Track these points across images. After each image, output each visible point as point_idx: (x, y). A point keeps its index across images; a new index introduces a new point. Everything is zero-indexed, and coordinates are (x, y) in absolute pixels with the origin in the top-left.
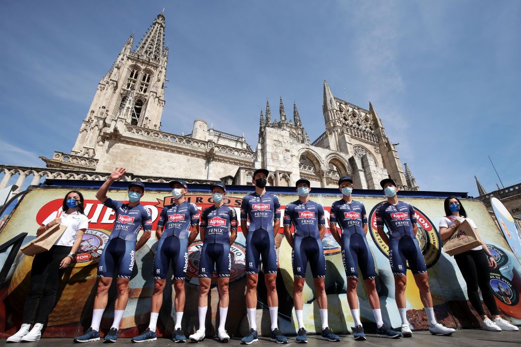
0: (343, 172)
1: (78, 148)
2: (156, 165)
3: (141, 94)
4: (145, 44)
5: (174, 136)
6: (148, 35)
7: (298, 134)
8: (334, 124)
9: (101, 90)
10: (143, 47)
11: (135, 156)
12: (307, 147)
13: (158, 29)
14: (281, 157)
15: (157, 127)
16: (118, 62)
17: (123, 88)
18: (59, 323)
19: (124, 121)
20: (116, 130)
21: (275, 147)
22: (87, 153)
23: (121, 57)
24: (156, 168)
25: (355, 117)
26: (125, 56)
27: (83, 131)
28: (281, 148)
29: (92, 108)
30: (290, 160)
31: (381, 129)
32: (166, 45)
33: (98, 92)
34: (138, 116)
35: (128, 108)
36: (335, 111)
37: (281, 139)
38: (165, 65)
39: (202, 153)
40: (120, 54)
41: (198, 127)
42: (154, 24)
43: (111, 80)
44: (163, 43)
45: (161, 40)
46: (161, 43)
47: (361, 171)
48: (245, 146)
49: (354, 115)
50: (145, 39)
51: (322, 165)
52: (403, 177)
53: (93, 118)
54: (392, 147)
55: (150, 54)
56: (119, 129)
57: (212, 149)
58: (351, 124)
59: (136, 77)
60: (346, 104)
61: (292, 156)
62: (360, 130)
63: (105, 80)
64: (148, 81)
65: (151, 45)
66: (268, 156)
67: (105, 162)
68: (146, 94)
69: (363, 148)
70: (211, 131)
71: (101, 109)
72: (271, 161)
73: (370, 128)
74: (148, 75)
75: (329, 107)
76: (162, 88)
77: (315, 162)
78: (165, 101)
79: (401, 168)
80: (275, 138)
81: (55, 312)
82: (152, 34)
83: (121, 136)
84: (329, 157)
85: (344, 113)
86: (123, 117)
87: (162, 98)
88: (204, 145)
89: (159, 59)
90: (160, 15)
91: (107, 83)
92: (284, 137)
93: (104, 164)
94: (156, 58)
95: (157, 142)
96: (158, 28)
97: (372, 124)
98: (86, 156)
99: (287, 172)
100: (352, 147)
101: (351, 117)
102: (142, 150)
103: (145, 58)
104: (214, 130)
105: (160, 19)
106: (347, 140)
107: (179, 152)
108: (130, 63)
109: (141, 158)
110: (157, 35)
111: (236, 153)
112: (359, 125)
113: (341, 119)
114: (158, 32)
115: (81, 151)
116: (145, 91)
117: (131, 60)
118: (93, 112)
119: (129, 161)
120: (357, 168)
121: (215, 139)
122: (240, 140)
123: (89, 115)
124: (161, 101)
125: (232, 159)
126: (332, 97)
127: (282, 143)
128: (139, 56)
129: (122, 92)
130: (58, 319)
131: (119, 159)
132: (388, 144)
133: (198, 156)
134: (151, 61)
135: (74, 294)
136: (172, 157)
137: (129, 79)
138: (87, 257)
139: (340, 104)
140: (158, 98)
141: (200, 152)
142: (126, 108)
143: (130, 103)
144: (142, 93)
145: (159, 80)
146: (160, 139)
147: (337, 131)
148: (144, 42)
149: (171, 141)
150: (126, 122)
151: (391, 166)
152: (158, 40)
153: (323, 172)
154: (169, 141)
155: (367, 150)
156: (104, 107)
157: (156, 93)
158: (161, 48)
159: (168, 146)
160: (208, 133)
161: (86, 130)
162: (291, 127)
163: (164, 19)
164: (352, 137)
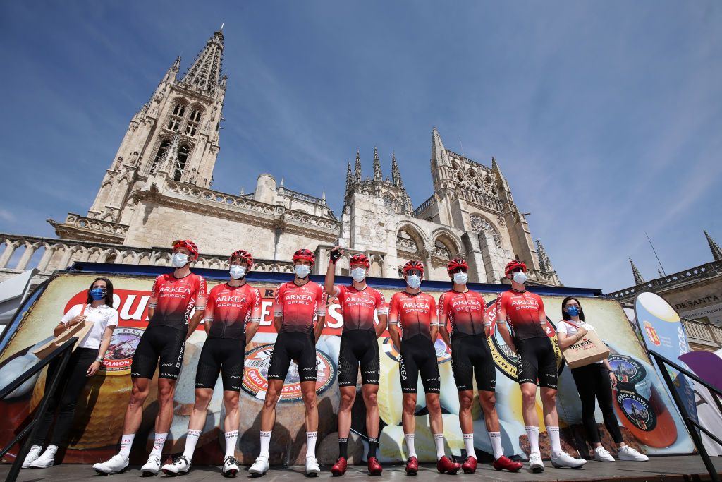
0: (454, 253)
1: (98, 206)
2: (205, 236)
3: (187, 137)
4: (195, 70)
5: (231, 198)
6: (200, 58)
7: (398, 197)
8: (446, 186)
9: (134, 130)
10: (193, 75)
11: (177, 223)
12: (408, 219)
13: (214, 52)
14: (373, 232)
15: (208, 183)
16: (158, 94)
17: (164, 128)
18: (94, 446)
19: (165, 175)
20: (154, 188)
21: (366, 219)
22: (110, 215)
23: (162, 86)
24: (206, 239)
25: (473, 176)
26: (168, 86)
27: (105, 185)
28: (373, 221)
29: (119, 154)
30: (384, 237)
31: (506, 193)
32: (225, 73)
33: (129, 132)
34: (183, 167)
35: (172, 158)
36: (446, 168)
37: (373, 209)
38: (222, 100)
39: (269, 221)
40: (161, 83)
41: (264, 184)
42: (209, 44)
43: (147, 117)
44: (220, 70)
45: (218, 65)
46: (218, 70)
47: (478, 252)
48: (325, 212)
49: (472, 174)
50: (196, 63)
51: (425, 242)
52: (535, 258)
53: (121, 168)
54: (521, 218)
55: (201, 84)
56: (158, 186)
57: (282, 217)
58: (467, 186)
59: (181, 114)
60: (461, 159)
61: (387, 231)
62: (480, 194)
63: (139, 117)
64: (198, 119)
65: (204, 72)
66: (357, 231)
67: (137, 230)
68: (194, 137)
69: (483, 217)
70: (281, 190)
71: (133, 155)
72: (360, 237)
73: (493, 191)
74: (197, 111)
75: (439, 163)
76: (217, 130)
77: (417, 239)
78: (219, 148)
79: (532, 247)
80: (366, 207)
81: (88, 431)
82: (206, 58)
83: (161, 196)
84: (436, 233)
85: (458, 171)
86: (163, 171)
87: (216, 143)
88: (272, 210)
89: (213, 91)
90: (217, 33)
91: (141, 121)
92: (378, 207)
93: (136, 232)
94: (209, 89)
95: (209, 204)
96: (213, 49)
97: (495, 186)
98: (109, 219)
99: (381, 253)
100: (468, 216)
101: (468, 176)
102: (189, 215)
103: (194, 88)
104: (284, 189)
105: (218, 38)
106: (462, 207)
107: (238, 220)
108: (174, 95)
109: (187, 226)
110: (213, 59)
111: (314, 222)
112: (478, 187)
113: (455, 179)
114: (214, 55)
115: (102, 212)
116: (193, 133)
117: (176, 91)
118: (121, 159)
119: (169, 230)
120: (472, 248)
121: (286, 202)
122: (320, 203)
123: (115, 163)
124: (213, 148)
125: (308, 230)
126: (443, 149)
127: (376, 214)
128: (187, 86)
129: (162, 133)
130: (93, 440)
131: (156, 226)
132: (515, 213)
133: (264, 226)
134: (203, 93)
135: (112, 410)
136: (228, 226)
137: (172, 117)
138: (128, 363)
139: (454, 158)
140: (211, 143)
141: (266, 220)
142: (168, 159)
143: (174, 151)
144: (189, 135)
145: (213, 120)
146: (213, 202)
147: (449, 195)
148: (194, 67)
149: (227, 204)
150: (167, 177)
151: (520, 243)
152: (213, 66)
153: (427, 252)
154: (224, 204)
155: (488, 221)
156: (136, 154)
157: (208, 137)
158: (217, 76)
159: (223, 210)
160: (277, 193)
161: (110, 183)
162: (389, 187)
163: (222, 38)
164: (468, 203)
